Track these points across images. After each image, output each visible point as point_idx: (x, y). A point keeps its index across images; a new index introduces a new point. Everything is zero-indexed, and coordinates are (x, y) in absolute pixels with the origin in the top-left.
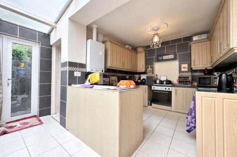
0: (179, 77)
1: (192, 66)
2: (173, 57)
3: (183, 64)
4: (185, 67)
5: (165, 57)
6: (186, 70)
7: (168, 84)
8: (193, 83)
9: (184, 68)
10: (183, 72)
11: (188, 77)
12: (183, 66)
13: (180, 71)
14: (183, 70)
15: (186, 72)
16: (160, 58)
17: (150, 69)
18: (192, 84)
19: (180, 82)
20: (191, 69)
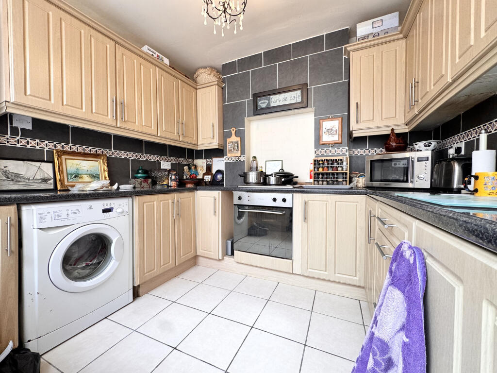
0: (316, 163)
1: (353, 126)
2: (299, 100)
3: (328, 119)
4: (332, 128)
5: (277, 100)
6: (336, 138)
7: (284, 184)
8: (355, 180)
9: (329, 131)
10: (327, 145)
11: (339, 162)
12: (326, 125)
13: (319, 143)
14: (326, 138)
15: (333, 145)
16: (262, 103)
17: (234, 139)
18: (350, 182)
19: (317, 176)
20: (350, 134)
